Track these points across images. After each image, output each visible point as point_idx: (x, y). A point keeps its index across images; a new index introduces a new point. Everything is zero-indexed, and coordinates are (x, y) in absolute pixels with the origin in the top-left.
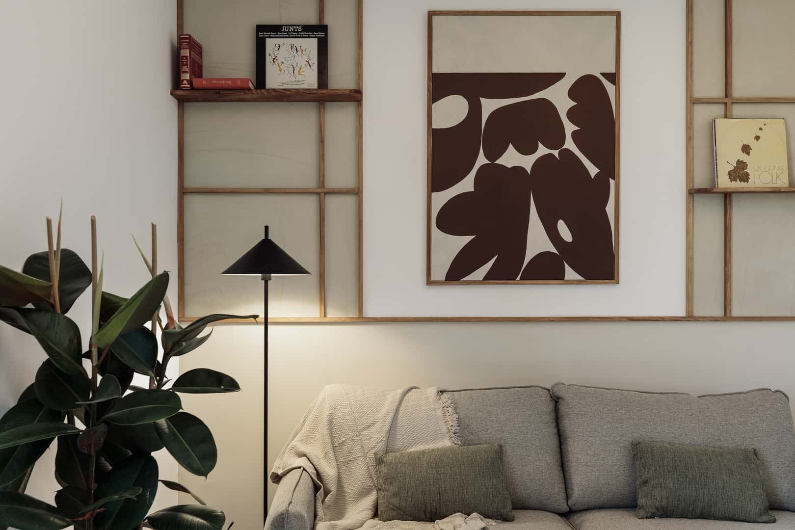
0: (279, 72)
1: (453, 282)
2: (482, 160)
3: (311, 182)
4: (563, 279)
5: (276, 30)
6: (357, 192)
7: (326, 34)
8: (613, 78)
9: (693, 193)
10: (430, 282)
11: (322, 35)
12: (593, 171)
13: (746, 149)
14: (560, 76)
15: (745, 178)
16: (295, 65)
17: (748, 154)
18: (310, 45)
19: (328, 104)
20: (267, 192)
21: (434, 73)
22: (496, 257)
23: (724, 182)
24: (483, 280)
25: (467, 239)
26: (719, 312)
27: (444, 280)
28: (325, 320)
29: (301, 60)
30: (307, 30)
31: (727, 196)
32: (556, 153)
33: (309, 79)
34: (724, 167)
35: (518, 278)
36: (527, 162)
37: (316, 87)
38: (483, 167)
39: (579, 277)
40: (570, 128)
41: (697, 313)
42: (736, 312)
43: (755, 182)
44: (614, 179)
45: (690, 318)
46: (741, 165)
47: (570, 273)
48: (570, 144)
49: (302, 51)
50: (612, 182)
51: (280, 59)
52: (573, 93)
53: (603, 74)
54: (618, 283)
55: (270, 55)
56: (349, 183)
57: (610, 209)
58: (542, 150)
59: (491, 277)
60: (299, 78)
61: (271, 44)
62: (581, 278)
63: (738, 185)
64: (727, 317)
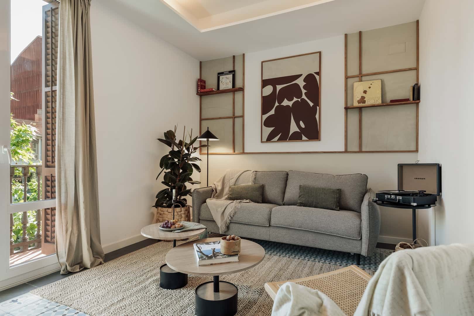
0: (223, 85)
1: (269, 142)
2: (277, 104)
3: (231, 115)
4: (302, 139)
5: (222, 74)
6: (243, 116)
7: (235, 73)
8: (318, 73)
9: (347, 108)
10: (262, 142)
12: (311, 104)
14: (301, 75)
15: (364, 102)
16: (226, 83)
17: (366, 93)
18: (230, 76)
19: (235, 92)
20: (220, 118)
21: (263, 80)
22: (281, 133)
23: (356, 104)
24: (277, 140)
25: (272, 128)
26: (357, 149)
27: (266, 141)
28: (234, 153)
29: (228, 81)
30: (230, 72)
31: (360, 109)
32: (299, 100)
33: (230, 86)
34: (356, 99)
35: (288, 140)
36: (290, 104)
37: (232, 88)
38: (277, 106)
39: (307, 139)
40: (304, 91)
41: (349, 150)
42: (364, 149)
43: (368, 102)
44: (318, 106)
45: (346, 151)
46: (363, 98)
47: (304, 138)
48: (304, 97)
49: (229, 78)
50: (318, 108)
51: (224, 81)
52: (305, 80)
53: (314, 73)
54: (320, 140)
55: (221, 81)
56: (241, 114)
57: (317, 116)
58: (295, 99)
59: (280, 140)
60: (228, 86)
61: (221, 77)
63: (361, 105)
64: (360, 151)
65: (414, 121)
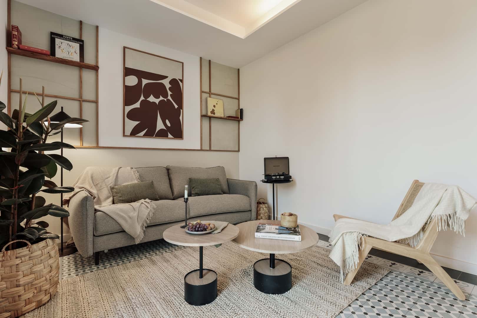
0: (62, 52)
1: (132, 136)
2: (142, 98)
3: (76, 96)
4: (168, 137)
5: (61, 36)
6: (96, 102)
8: (182, 81)
9: (203, 116)
10: (124, 135)
11: (82, 43)
12: (176, 106)
13: (214, 106)
14: (167, 77)
15: (214, 114)
16: (69, 51)
17: (215, 108)
18: (77, 46)
19: (84, 69)
21: (126, 67)
22: (147, 129)
23: (209, 114)
24: (143, 136)
25: (137, 123)
26: (208, 149)
27: (129, 135)
28: (82, 147)
29: (72, 50)
30: (74, 40)
31: (210, 118)
32: (165, 100)
33: (76, 58)
34: (210, 110)
35: (154, 136)
36: (157, 101)
37: (79, 61)
38: (142, 100)
39: (172, 137)
40: (170, 93)
41: (203, 149)
42: (212, 149)
43: (216, 115)
44: (182, 109)
45: (201, 150)
46: (213, 110)
47: (170, 136)
48: (169, 98)
49: (72, 47)
51: (62, 47)
52: (170, 82)
53: (179, 79)
54: (183, 139)
55: (57, 45)
56: (93, 98)
57: (181, 118)
58: (161, 98)
59: (146, 135)
60: (71, 56)
61: (58, 41)
62: (173, 137)
63: (212, 115)
64: (210, 150)
65: (237, 132)
